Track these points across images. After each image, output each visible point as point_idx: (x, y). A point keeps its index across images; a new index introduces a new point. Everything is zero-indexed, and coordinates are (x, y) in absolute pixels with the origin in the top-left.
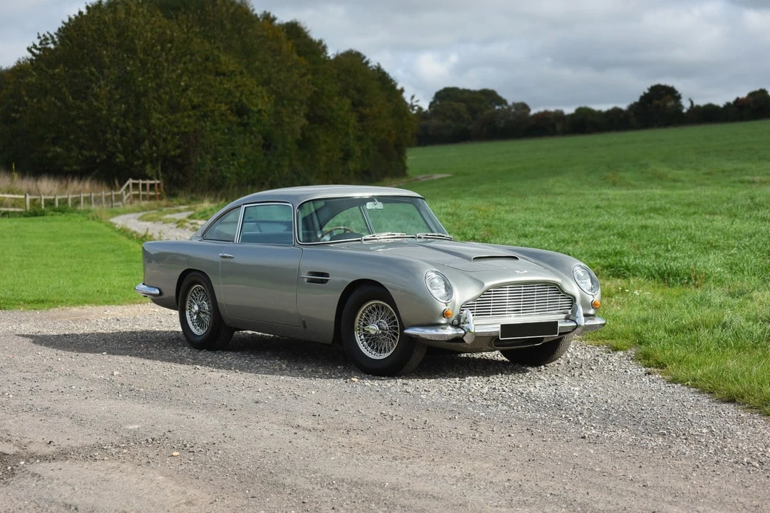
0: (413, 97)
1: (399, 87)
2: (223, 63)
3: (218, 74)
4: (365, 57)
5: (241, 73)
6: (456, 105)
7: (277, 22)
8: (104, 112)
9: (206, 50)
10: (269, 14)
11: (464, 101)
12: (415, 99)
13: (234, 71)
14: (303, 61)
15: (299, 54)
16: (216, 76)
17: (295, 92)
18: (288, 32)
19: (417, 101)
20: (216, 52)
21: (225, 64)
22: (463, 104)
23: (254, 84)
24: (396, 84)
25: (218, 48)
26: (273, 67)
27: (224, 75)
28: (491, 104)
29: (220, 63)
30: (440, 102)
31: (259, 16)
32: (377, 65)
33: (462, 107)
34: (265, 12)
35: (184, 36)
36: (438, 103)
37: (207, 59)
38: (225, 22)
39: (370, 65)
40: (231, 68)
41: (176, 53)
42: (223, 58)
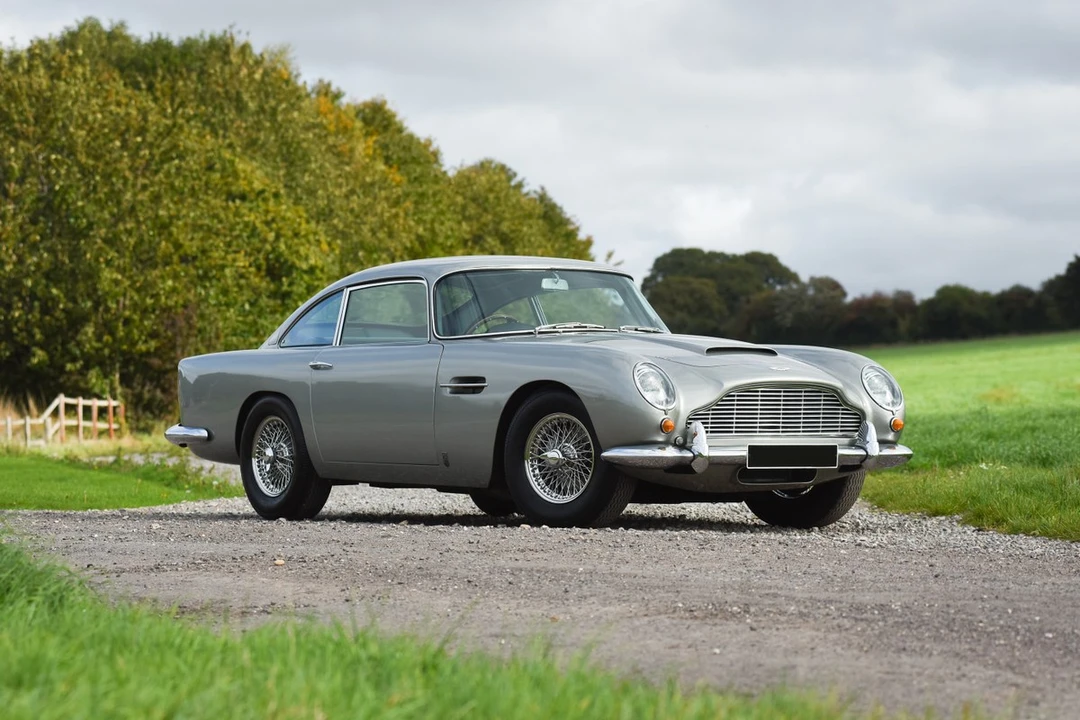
0: (610, 255)
1: (582, 236)
2: (242, 175)
3: (231, 197)
4: (515, 175)
5: (276, 195)
6: (695, 283)
7: (344, 100)
8: (8, 268)
9: (208, 151)
10: (329, 85)
11: (712, 276)
12: (614, 260)
13: (262, 192)
14: (396, 176)
15: (387, 160)
16: (227, 200)
17: (381, 235)
18: (367, 122)
19: (619, 264)
20: (227, 154)
21: (245, 179)
22: (710, 282)
23: (300, 217)
24: (578, 229)
25: (230, 146)
26: (340, 186)
27: (243, 198)
28: (767, 281)
29: (236, 174)
30: (664, 277)
31: (309, 89)
32: (539, 190)
33: (708, 287)
34: (321, 81)
35: (169, 122)
36: (660, 279)
37: (210, 168)
38: (246, 97)
39: (525, 190)
40: (257, 185)
41: (150, 154)
42: (240, 166)
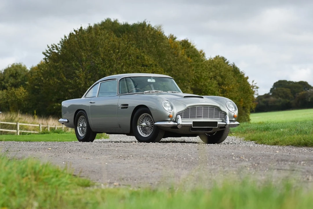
0: (253, 81)
1: (245, 76)
2: (146, 60)
3: (143, 66)
4: (226, 60)
5: (156, 65)
6: (285, 90)
7: (177, 40)
8: (82, 85)
9: (137, 53)
10: (173, 36)
11: (289, 88)
12: (254, 82)
13: (152, 64)
14: (190, 60)
15: (188, 56)
16: (142, 67)
17: (185, 76)
18: (183, 45)
19: (255, 84)
20: (142, 54)
21: (147, 61)
22: (289, 89)
23: (162, 71)
24: (244, 74)
25: (143, 52)
26: (174, 63)
27: (147, 66)
28: (305, 89)
29: (144, 60)
31: (168, 37)
32: (233, 64)
33: (288, 91)
34: (171, 34)
35: (126, 46)
36: (275, 89)
37: (138, 58)
38: (149, 39)
39: (229, 64)
40: (150, 63)
41: (121, 54)
42: (146, 57)
